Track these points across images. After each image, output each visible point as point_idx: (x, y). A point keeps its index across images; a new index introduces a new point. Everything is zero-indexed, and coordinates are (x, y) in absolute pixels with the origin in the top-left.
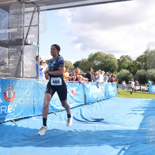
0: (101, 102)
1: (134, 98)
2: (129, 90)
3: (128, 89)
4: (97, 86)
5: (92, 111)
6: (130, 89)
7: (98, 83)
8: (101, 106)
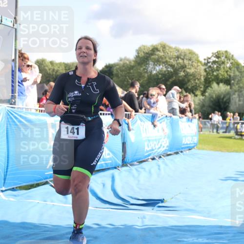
0: (161, 160)
1: (237, 151)
2: (227, 134)
3: (225, 132)
4: (153, 123)
5: (139, 181)
6: (229, 132)
7: (154, 116)
8: (159, 169)
